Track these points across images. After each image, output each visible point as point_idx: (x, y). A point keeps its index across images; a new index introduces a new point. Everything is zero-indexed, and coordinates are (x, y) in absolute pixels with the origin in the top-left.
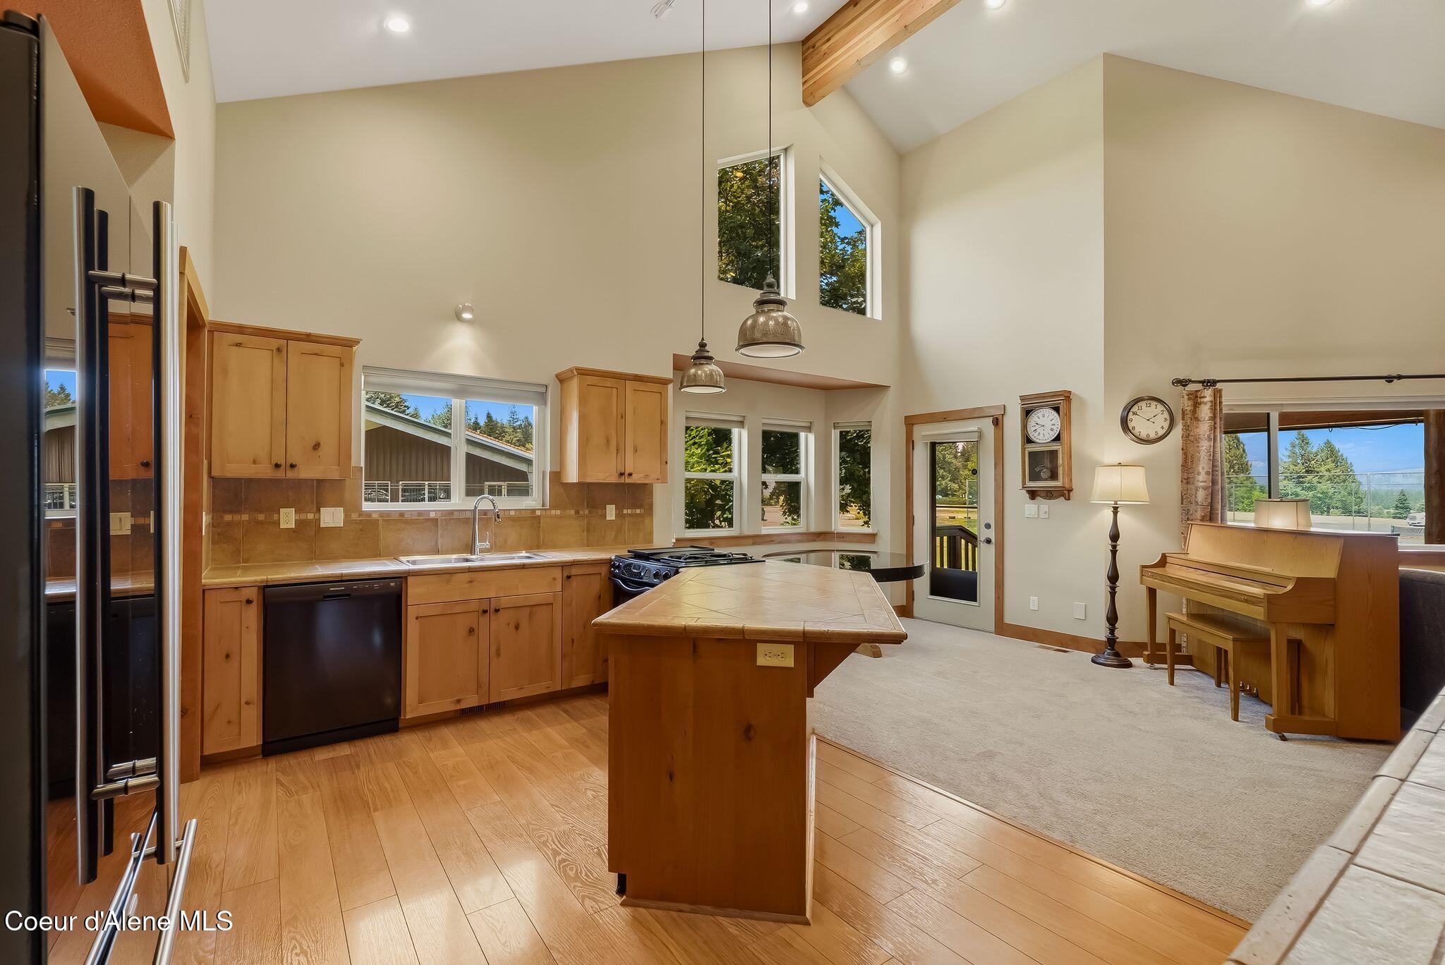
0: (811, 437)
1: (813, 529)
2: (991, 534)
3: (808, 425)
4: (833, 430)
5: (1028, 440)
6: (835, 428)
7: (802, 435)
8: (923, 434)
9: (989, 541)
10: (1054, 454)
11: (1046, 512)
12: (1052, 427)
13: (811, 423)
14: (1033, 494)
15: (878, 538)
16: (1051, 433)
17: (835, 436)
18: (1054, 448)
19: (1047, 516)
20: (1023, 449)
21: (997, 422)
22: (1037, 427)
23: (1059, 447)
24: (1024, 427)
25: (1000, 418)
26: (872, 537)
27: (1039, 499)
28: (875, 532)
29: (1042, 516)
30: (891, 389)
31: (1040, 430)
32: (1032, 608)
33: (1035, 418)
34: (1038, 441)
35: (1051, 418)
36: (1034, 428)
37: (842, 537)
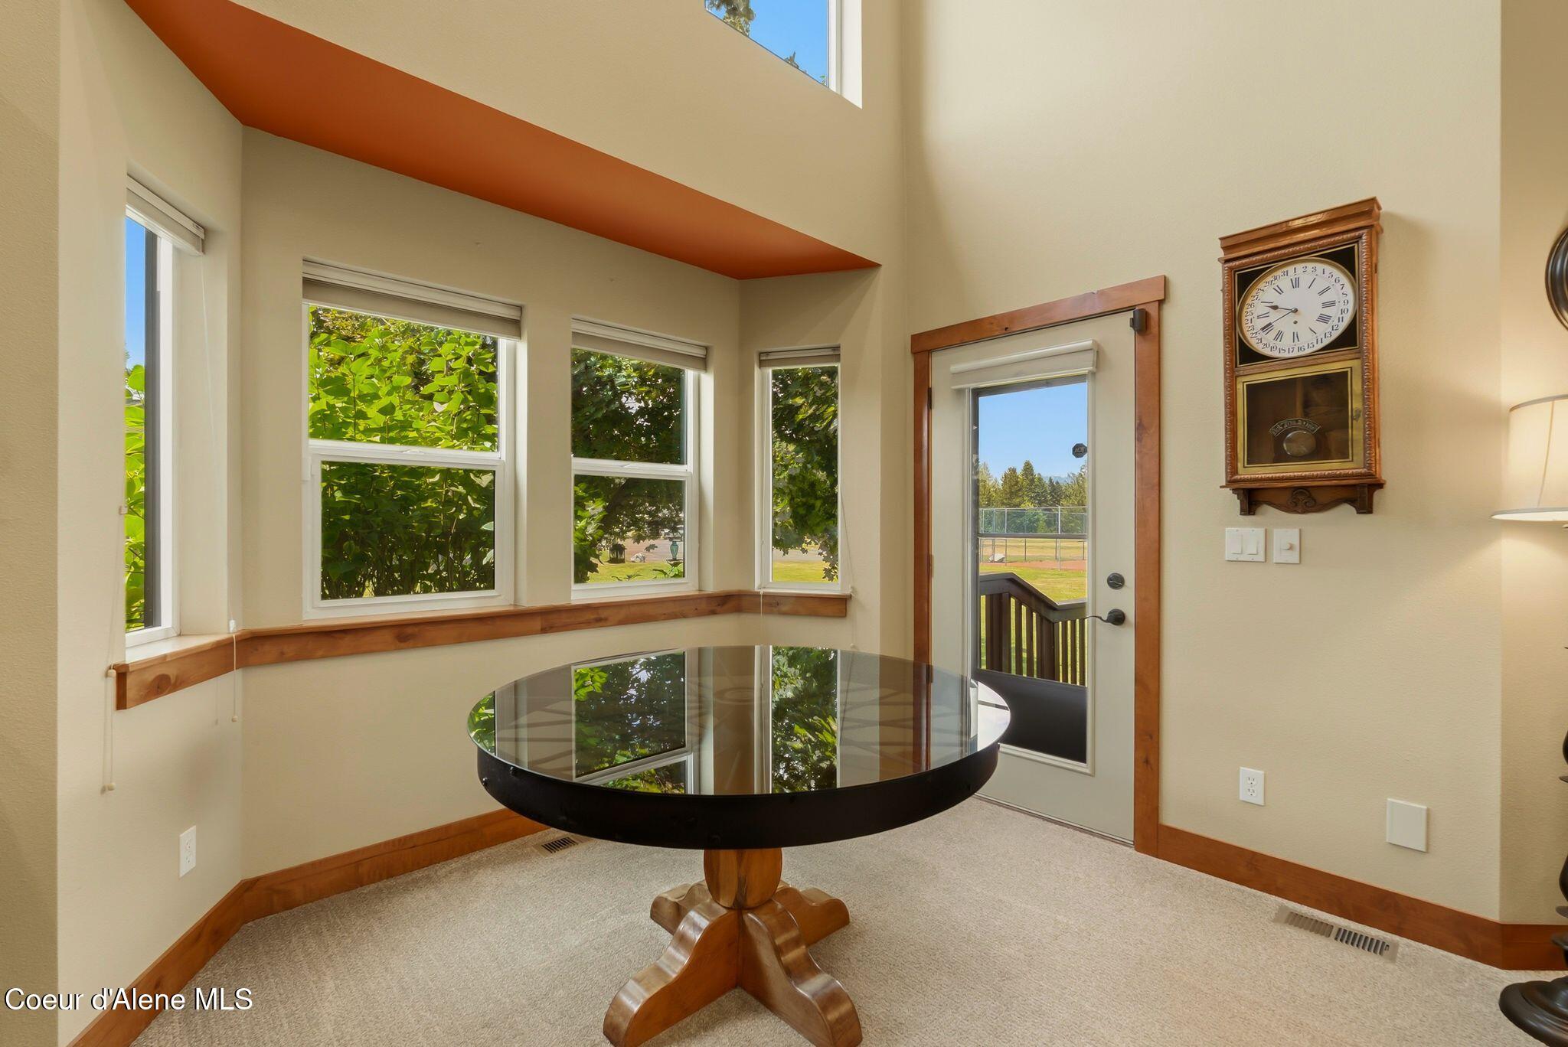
0: (708, 381)
1: (711, 588)
2: (1126, 600)
3: (700, 353)
4: (757, 370)
5: (1243, 354)
6: (762, 364)
7: (690, 375)
8: (954, 368)
9: (1118, 618)
10: (1336, 383)
11: (1291, 548)
12: (1327, 311)
13: (707, 348)
14: (1251, 499)
15: (852, 607)
16: (1322, 328)
17: (763, 383)
18: (1335, 367)
19: (1294, 557)
20: (1231, 377)
21: (1145, 324)
22: (1274, 316)
23: (1349, 364)
24: (1233, 321)
25: (1153, 310)
26: (837, 606)
27: (1270, 514)
28: (848, 592)
29: (1276, 557)
30: (882, 268)
31: (1285, 325)
32: (1244, 796)
33: (1264, 293)
34: (1275, 354)
35: (1320, 285)
36: (1264, 322)
37: (774, 604)
